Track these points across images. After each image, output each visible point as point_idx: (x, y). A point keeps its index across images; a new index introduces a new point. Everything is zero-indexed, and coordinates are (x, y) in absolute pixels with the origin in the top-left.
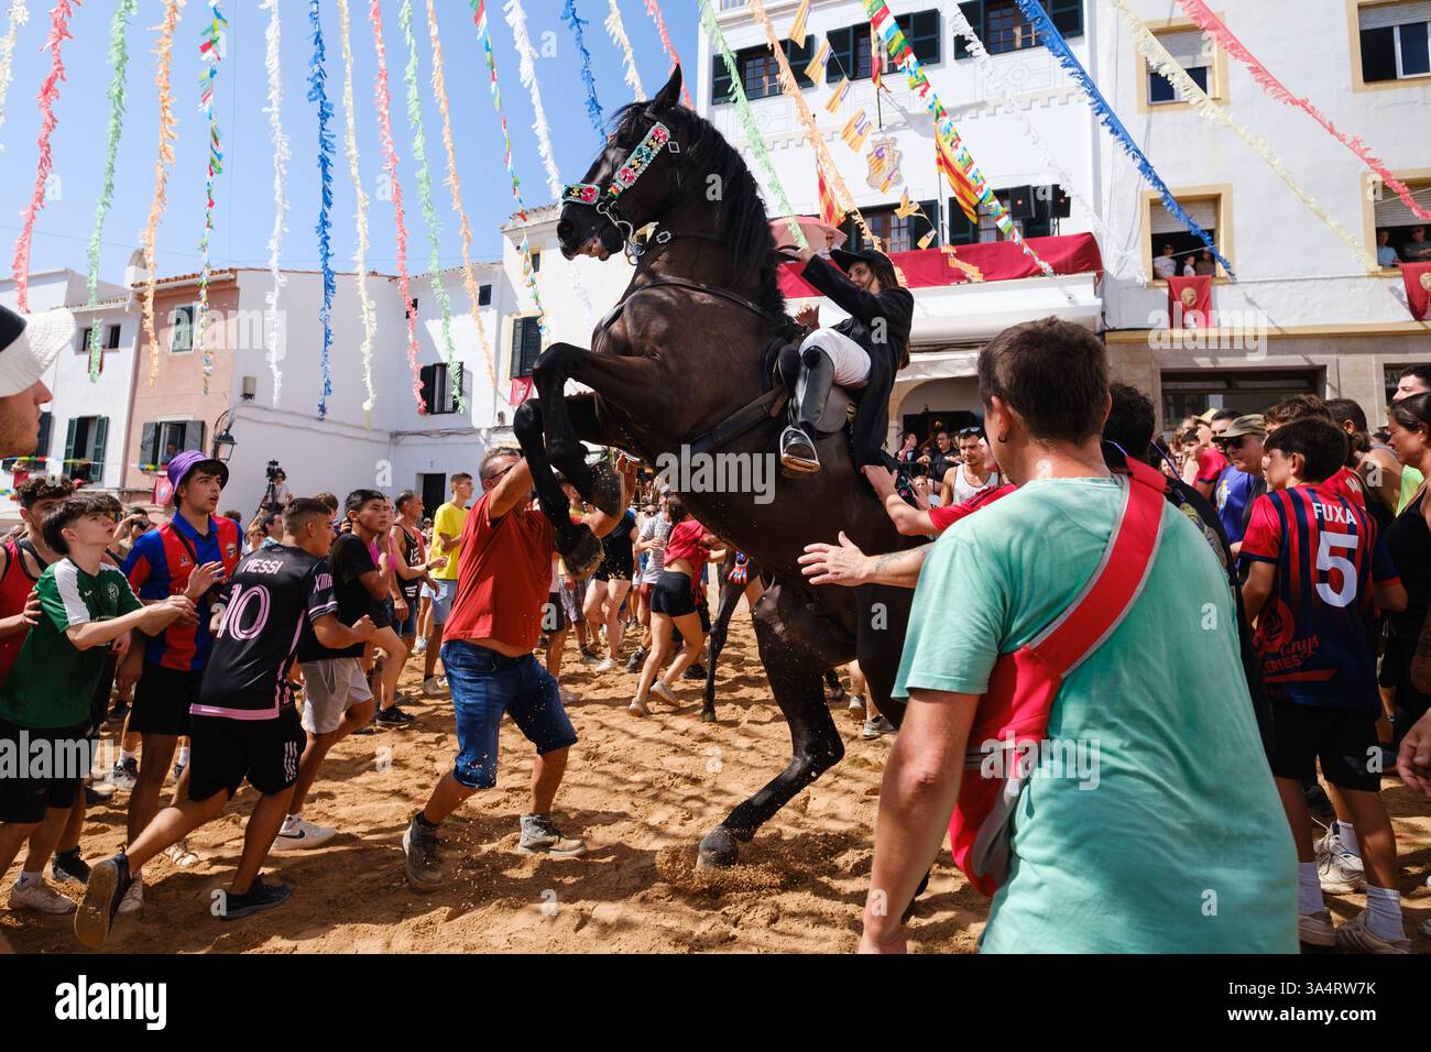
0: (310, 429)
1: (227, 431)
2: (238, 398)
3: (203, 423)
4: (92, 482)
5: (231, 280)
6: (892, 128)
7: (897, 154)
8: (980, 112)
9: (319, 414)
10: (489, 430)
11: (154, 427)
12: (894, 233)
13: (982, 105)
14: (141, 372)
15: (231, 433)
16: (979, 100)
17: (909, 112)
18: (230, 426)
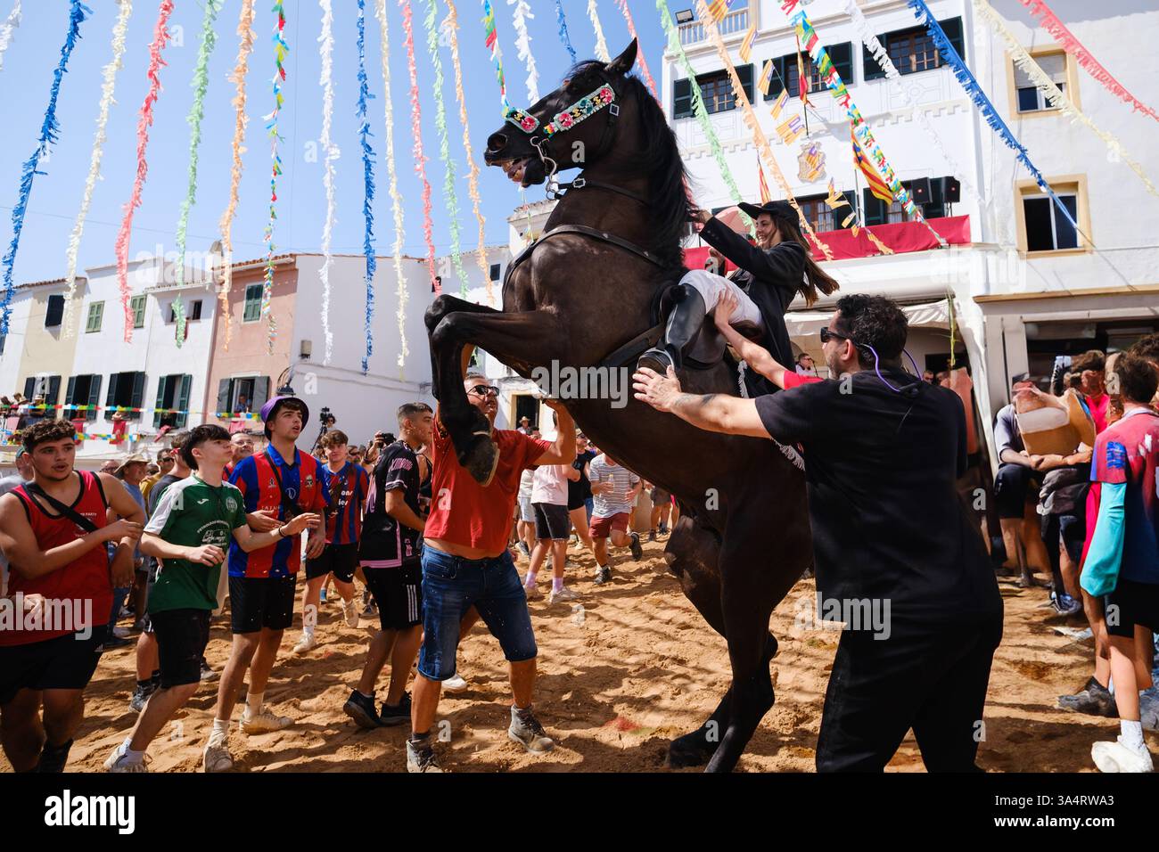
0: (354, 382)
1: (288, 384)
2: (298, 359)
3: (268, 378)
4: (177, 428)
5: (291, 263)
6: (817, 135)
7: (821, 155)
8: (886, 121)
9: (362, 370)
10: (499, 380)
11: (228, 383)
12: (821, 217)
13: (887, 116)
14: (219, 337)
15: (291, 386)
16: (884, 112)
17: (830, 122)
18: (290, 380)
